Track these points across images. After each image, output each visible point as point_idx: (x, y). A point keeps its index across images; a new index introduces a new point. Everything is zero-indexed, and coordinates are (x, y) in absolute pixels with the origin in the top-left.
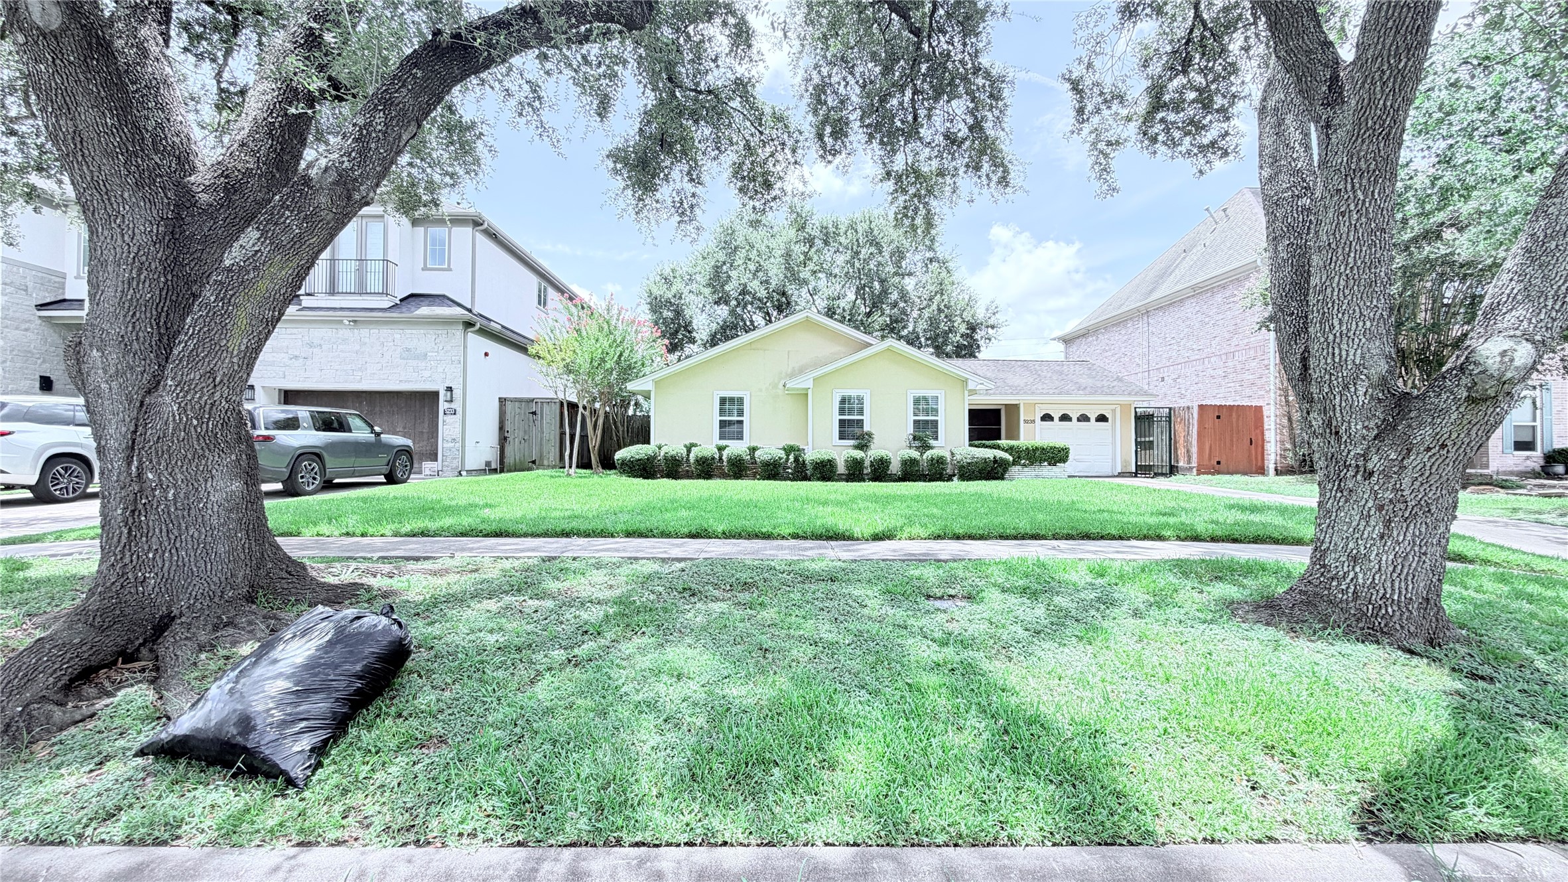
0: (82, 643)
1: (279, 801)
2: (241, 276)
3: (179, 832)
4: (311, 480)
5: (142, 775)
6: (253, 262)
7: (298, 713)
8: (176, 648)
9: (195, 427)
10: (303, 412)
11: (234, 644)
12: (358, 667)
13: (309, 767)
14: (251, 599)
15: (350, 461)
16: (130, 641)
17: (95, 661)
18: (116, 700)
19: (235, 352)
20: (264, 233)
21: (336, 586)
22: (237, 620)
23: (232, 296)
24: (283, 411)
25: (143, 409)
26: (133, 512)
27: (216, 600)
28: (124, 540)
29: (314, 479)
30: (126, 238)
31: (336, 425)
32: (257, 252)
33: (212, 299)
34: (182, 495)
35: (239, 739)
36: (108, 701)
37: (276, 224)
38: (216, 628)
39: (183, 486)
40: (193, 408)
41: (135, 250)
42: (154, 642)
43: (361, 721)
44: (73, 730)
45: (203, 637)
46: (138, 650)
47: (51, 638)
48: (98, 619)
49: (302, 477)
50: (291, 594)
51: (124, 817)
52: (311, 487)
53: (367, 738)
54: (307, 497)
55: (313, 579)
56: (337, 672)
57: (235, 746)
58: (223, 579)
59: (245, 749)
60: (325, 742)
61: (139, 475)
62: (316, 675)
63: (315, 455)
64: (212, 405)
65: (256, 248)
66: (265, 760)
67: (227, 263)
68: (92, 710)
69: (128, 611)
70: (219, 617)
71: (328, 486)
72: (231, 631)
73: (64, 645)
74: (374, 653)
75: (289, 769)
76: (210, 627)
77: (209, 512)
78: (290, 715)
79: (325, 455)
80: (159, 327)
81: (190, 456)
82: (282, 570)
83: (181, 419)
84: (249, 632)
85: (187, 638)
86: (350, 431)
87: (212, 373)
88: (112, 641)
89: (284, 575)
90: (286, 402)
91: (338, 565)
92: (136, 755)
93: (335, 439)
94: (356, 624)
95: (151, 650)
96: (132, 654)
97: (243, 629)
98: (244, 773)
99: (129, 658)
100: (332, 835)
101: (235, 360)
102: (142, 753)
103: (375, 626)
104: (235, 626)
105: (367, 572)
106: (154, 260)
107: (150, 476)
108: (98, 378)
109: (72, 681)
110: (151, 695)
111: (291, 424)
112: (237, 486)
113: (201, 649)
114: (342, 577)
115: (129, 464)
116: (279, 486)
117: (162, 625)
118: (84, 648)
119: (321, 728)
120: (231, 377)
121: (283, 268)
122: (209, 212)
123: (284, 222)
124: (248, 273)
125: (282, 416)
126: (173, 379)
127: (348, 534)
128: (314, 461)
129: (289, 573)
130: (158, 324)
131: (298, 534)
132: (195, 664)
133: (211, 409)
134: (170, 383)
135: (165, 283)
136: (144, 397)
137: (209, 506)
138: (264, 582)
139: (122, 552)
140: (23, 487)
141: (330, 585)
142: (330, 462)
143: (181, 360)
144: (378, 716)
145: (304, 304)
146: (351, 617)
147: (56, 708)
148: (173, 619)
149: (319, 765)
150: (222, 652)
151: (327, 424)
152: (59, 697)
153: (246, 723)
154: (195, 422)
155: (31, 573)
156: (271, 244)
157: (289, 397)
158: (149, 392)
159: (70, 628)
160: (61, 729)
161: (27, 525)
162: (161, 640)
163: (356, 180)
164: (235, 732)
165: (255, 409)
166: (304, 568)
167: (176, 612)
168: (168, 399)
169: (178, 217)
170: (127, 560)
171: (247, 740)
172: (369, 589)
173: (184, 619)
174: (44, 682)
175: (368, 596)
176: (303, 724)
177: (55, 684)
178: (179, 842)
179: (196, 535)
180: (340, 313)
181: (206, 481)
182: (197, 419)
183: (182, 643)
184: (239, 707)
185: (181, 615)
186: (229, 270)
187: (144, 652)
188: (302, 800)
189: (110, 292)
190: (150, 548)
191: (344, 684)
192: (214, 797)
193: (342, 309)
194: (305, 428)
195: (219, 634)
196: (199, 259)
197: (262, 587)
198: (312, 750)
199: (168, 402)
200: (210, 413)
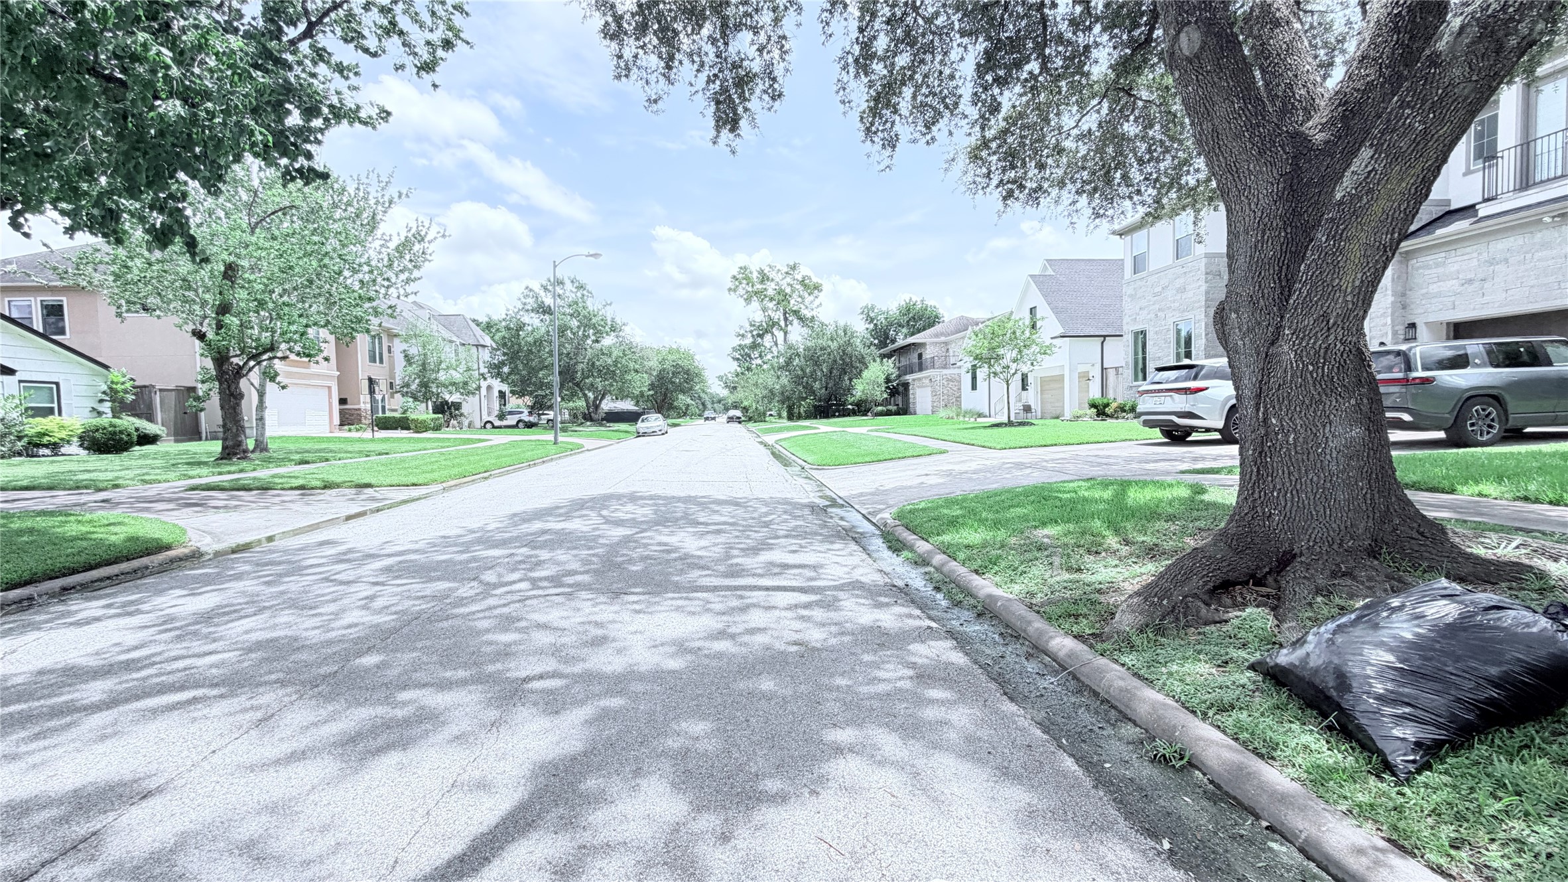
0: (1222, 560)
1: (1372, 780)
2: (1353, 207)
3: (1275, 754)
4: (1485, 429)
5: (1252, 687)
6: (1367, 186)
7: (1402, 694)
8: (1295, 583)
9: (1311, 373)
10: (1474, 346)
11: (1352, 596)
12: (1494, 671)
13: (1414, 762)
14: (1373, 553)
15: (1548, 405)
16: (1258, 568)
17: (1232, 576)
18: (1244, 614)
19: (1349, 290)
20: (1378, 149)
21: (1490, 562)
22: (1356, 573)
23: (1343, 230)
24: (1451, 348)
25: (1268, 359)
26: (1260, 453)
27: (1335, 547)
28: (1254, 478)
29: (1490, 426)
30: (1253, 206)
31: (1525, 358)
32: (1370, 172)
33: (1324, 239)
34: (1301, 440)
35: (1334, 693)
36: (1239, 613)
37: (1394, 131)
38: (1334, 575)
39: (1302, 431)
40: (1308, 353)
41: (1259, 214)
42: (1279, 573)
43: (1497, 741)
44: (1213, 628)
45: (1321, 581)
46: (1265, 576)
47: (1202, 549)
48: (1234, 543)
49: (1472, 425)
50: (1422, 558)
51: (1234, 714)
52: (1485, 438)
53: (1501, 766)
54: (1479, 449)
55: (1453, 546)
56: (1459, 665)
57: (1328, 698)
58: (1342, 527)
59: (1339, 707)
60: (1439, 744)
61: (1265, 420)
62: (1430, 659)
63: (1491, 397)
64: (1327, 349)
65: (1370, 168)
66: (1360, 728)
67: (1338, 196)
68: (1226, 617)
69: (1257, 540)
70: (1338, 565)
71: (1515, 435)
72: (1349, 582)
73: (1210, 557)
74: (1519, 660)
75: (1387, 752)
76: (1327, 573)
77: (1328, 457)
78: (1392, 692)
79: (1507, 398)
80: (1280, 281)
81: (1307, 402)
82: (1412, 529)
83: (1298, 366)
84: (1370, 588)
85: (1305, 577)
86: (1550, 364)
87: (1325, 316)
88: (1245, 564)
89: (1415, 535)
90: (1456, 337)
91: (1494, 536)
92: (1249, 668)
93: (1524, 376)
94: (1494, 615)
95: (1276, 581)
96: (1260, 579)
97: (1362, 583)
98: (1335, 729)
99: (1259, 583)
100: (1432, 857)
101: (1349, 298)
102: (1252, 667)
103: (1528, 625)
104: (1354, 578)
105: (1543, 552)
106: (1275, 217)
107: (1274, 421)
108: (1236, 337)
109: (1215, 588)
110: (1271, 621)
111: (1460, 362)
112: (1357, 432)
113: (1318, 591)
114: (1499, 552)
115: (1258, 410)
116: (1441, 435)
117: (1285, 560)
118: (1224, 564)
119: (1433, 725)
120: (1345, 317)
121: (1402, 180)
122: (1328, 149)
123: (1404, 123)
124: (1360, 199)
125: (1450, 353)
126: (1290, 328)
127: (1526, 499)
128: (1490, 405)
129: (1422, 534)
130: (1279, 278)
131: (1452, 491)
132: (1310, 604)
133: (1326, 353)
134: (1287, 332)
135: (1286, 236)
136: (1268, 348)
137: (1328, 451)
138: (1389, 538)
139: (1253, 488)
140: (1216, 430)
141: (1477, 557)
142: (1512, 405)
143: (1296, 309)
144: (1527, 746)
145: (1481, 214)
146: (1486, 604)
147: (1203, 606)
148: (1294, 556)
149: (1427, 766)
150: (1337, 601)
151: (1510, 358)
152: (1206, 597)
153: (1343, 680)
154: (1311, 368)
155: (1205, 497)
156: (1387, 156)
157: (1460, 330)
158: (1273, 343)
159: (1215, 545)
160: (1206, 624)
161: (1215, 459)
162: (1283, 573)
163: (1512, 19)
164: (1331, 684)
165: (1410, 349)
166: (1443, 531)
167: (1296, 551)
168: (1286, 348)
169: (1296, 167)
170: (1256, 496)
171: (1342, 697)
172: (1542, 575)
173: (1303, 559)
174: (1196, 583)
175: (1537, 585)
176: (1407, 710)
177: (1203, 586)
178: (1275, 763)
179: (1315, 479)
180: (1532, 212)
181: (1324, 426)
182: (1312, 364)
183: (1301, 581)
184: (1336, 661)
185: (1301, 554)
186: (1341, 203)
187: (1270, 579)
188: (1399, 793)
189: (1242, 260)
190: (1274, 487)
191: (1472, 685)
192: (1307, 739)
193: (1539, 204)
194: (1477, 366)
195: (1336, 582)
196: (1317, 203)
197: (1387, 544)
198: (1418, 744)
199: (1286, 351)
200: (1324, 358)
